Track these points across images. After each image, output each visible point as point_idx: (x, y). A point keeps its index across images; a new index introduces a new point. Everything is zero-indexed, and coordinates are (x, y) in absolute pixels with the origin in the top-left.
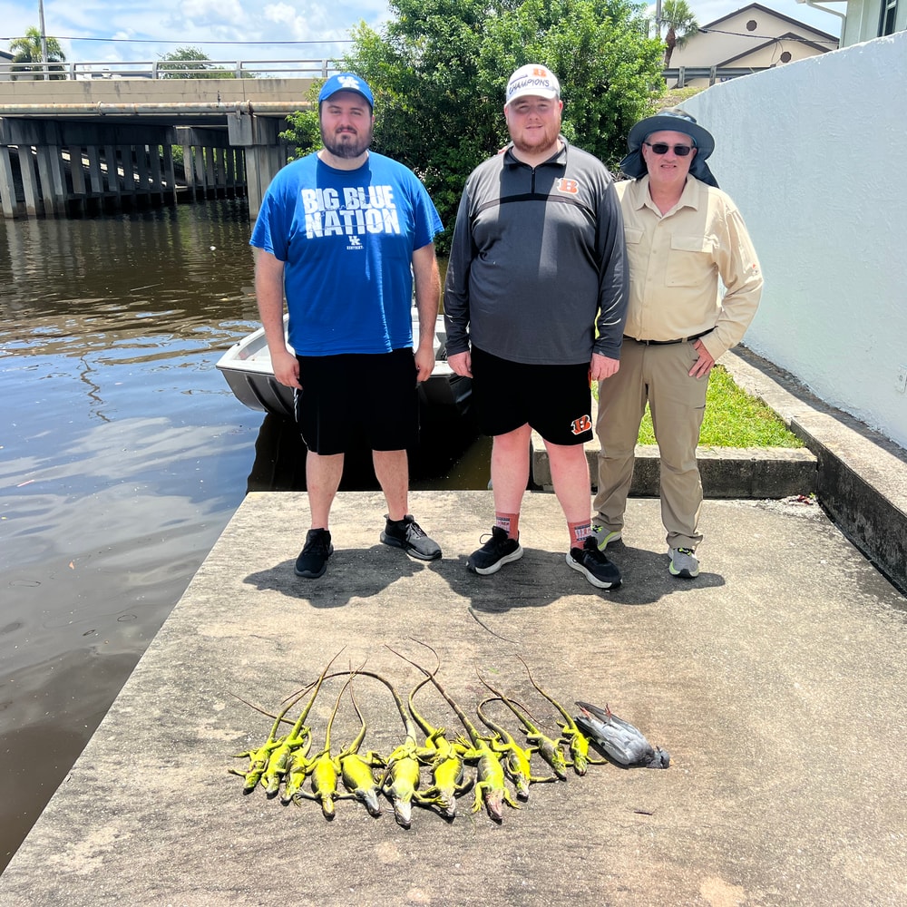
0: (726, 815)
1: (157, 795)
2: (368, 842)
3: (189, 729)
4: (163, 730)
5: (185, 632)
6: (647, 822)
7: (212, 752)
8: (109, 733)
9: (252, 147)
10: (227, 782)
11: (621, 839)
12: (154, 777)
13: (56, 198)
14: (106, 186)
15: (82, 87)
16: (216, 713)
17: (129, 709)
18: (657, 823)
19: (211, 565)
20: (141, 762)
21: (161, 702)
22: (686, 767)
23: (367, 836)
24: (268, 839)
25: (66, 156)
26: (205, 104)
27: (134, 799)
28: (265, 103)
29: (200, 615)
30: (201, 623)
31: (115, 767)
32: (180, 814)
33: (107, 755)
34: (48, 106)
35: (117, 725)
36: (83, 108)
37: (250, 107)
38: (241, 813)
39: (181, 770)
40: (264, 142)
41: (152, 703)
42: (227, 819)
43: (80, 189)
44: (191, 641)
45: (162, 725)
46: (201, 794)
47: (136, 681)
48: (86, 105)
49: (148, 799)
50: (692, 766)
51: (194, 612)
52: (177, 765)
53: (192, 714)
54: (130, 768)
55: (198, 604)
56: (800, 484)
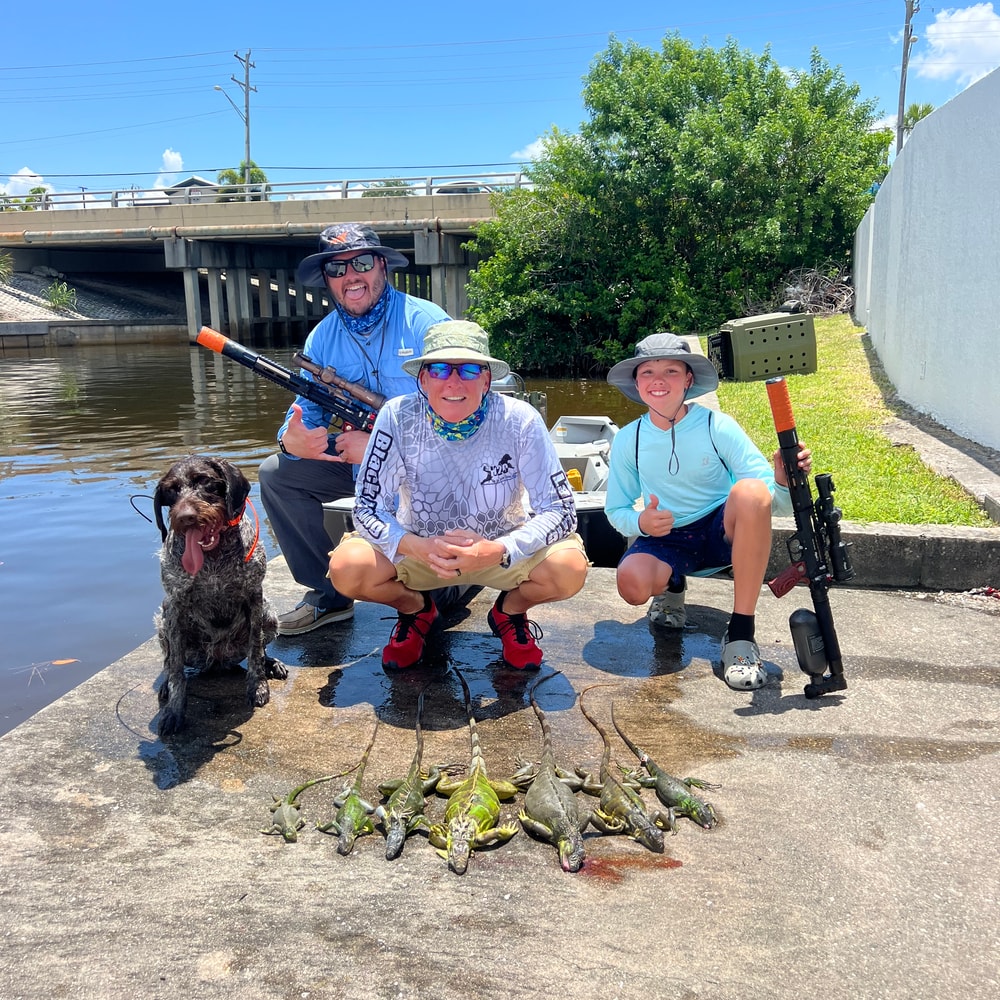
0: (750, 969)
2: (195, 949)
3: (48, 789)
4: (16, 788)
6: (620, 965)
7: (59, 818)
9: (438, 266)
10: (56, 854)
11: (569, 985)
13: (241, 321)
14: (293, 311)
15: (272, 208)
16: (94, 775)
18: (635, 969)
21: (34, 757)
22: (710, 897)
23: (198, 940)
24: (61, 930)
25: (255, 282)
26: (392, 222)
28: (453, 220)
29: (142, 669)
30: (139, 677)
34: (238, 226)
36: (271, 228)
37: (438, 224)
38: (47, 894)
39: (6, 835)
40: (452, 260)
42: (24, 900)
43: (266, 312)
45: (18, 782)
46: (13, 866)
47: (21, 733)
48: (274, 225)
52: (5, 830)
53: (62, 773)
56: (989, 572)
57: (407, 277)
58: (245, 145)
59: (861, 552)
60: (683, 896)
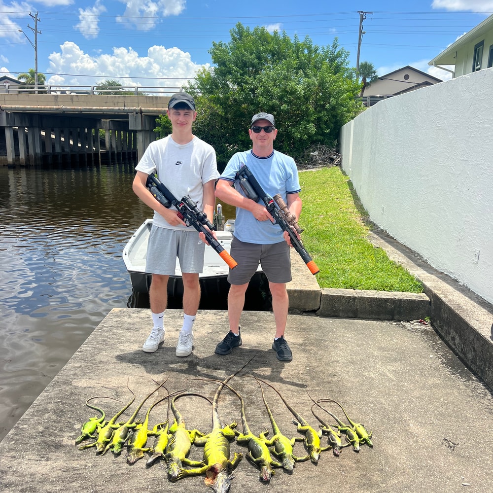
1: (32, 477)
3: (58, 439)
4: (43, 439)
5: (65, 383)
7: (69, 453)
8: (12, 439)
9: (141, 131)
10: (75, 470)
12: (33, 466)
13: (36, 154)
14: (63, 149)
15: (54, 97)
16: (75, 430)
17: (25, 426)
19: (86, 347)
20: (27, 457)
21: (44, 423)
22: (343, 471)
25: (43, 133)
26: (117, 108)
27: (19, 478)
28: (149, 108)
29: (75, 374)
30: (75, 379)
31: (11, 459)
32: (44, 488)
33: (8, 452)
34: (35, 107)
35: (16, 435)
36: (53, 108)
37: (141, 110)
39: (49, 463)
40: (147, 128)
41: (39, 423)
43: (49, 150)
44: (67, 388)
45: (43, 436)
46: (59, 477)
47: (33, 410)
48: (55, 107)
49: (27, 479)
50: (347, 470)
51: (72, 372)
52: (48, 460)
53: (61, 430)
54: (20, 461)
55: (75, 368)
56: (420, 313)
57: (122, 133)
58: (35, 61)
59: (370, 305)
60: (333, 471)
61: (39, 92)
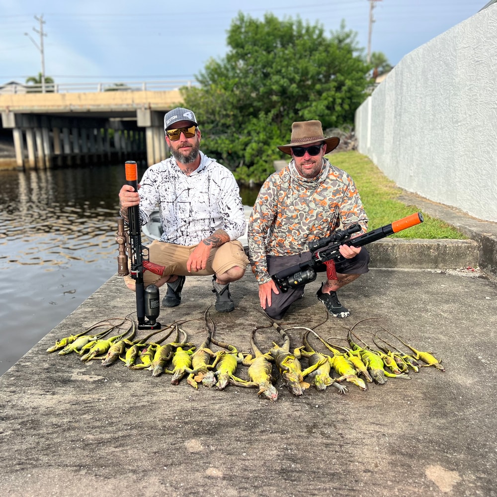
0: (440, 428)
1: (35, 410)
2: (180, 439)
3: (66, 374)
4: (48, 375)
5: (74, 325)
6: (383, 431)
7: (79, 387)
8: (12, 376)
9: (150, 127)
10: (86, 403)
11: (364, 441)
12: (36, 400)
13: (44, 155)
15: (62, 96)
16: (86, 367)
17: (27, 364)
18: (390, 431)
19: (98, 295)
20: (29, 391)
21: (50, 360)
22: (408, 400)
23: (180, 435)
24: (108, 436)
26: (125, 104)
27: (19, 412)
29: (85, 318)
30: (85, 321)
31: (10, 394)
32: (49, 421)
33: (6, 387)
35: (18, 371)
37: (149, 105)
38: (92, 421)
39: (55, 396)
40: (157, 124)
41: (44, 361)
42: (82, 424)
43: (58, 151)
44: (77, 330)
45: (48, 372)
46: (67, 410)
47: (37, 350)
49: (30, 412)
50: (413, 399)
51: (82, 316)
52: (54, 394)
53: (69, 367)
54: (21, 395)
55: (86, 312)
56: (468, 259)
57: (131, 132)
59: (411, 253)
60: (396, 401)
61: (48, 92)
